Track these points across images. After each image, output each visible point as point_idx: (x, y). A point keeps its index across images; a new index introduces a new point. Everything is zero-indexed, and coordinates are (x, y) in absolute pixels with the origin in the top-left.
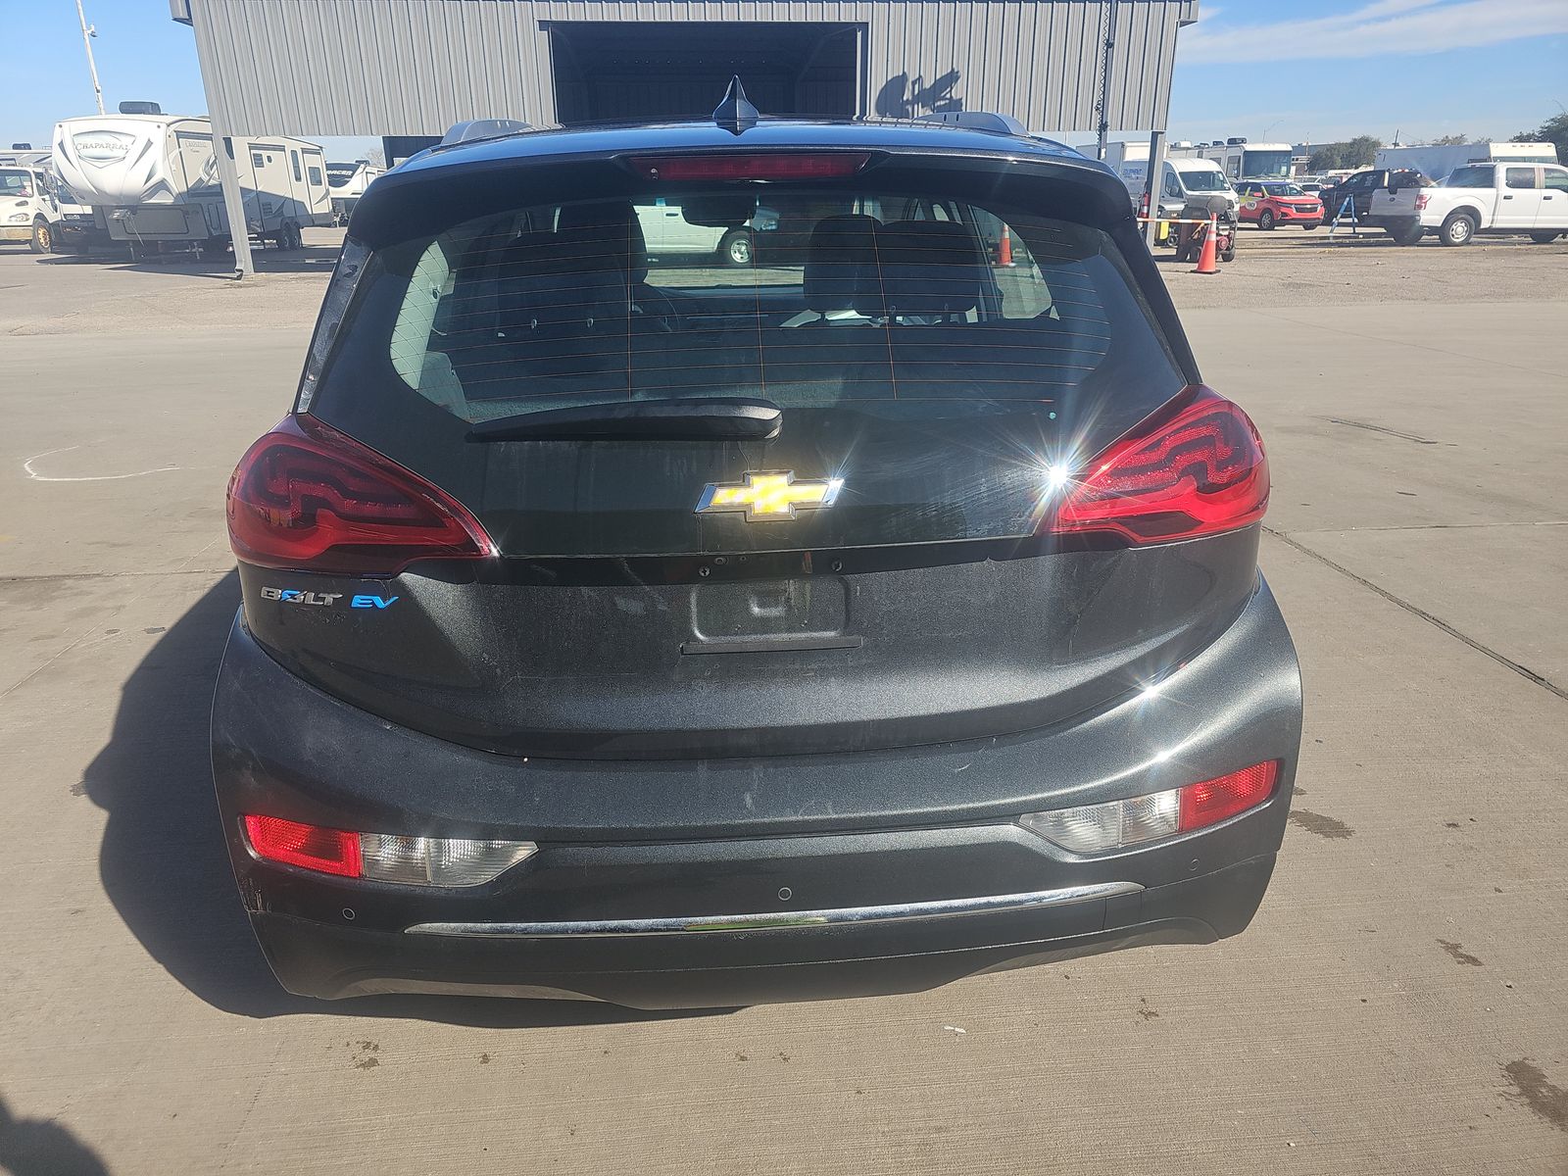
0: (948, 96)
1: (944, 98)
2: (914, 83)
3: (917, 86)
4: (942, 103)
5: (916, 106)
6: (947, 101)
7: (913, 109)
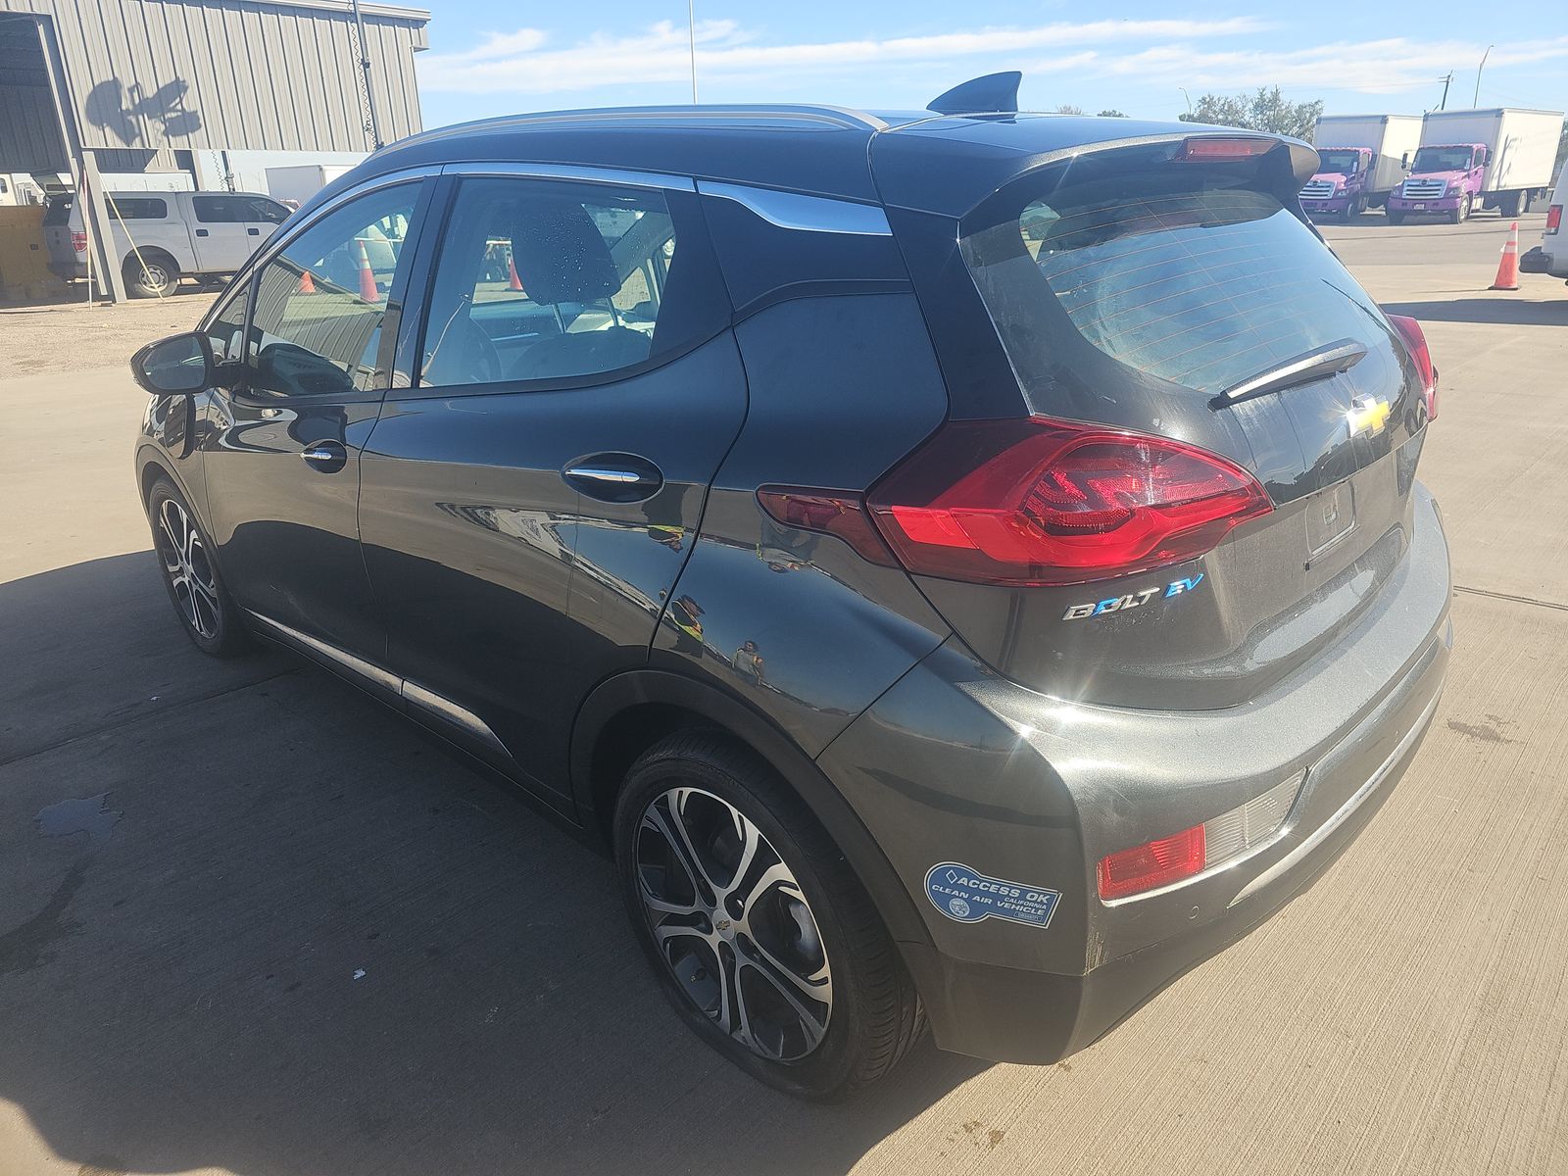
0: (179, 107)
1: (173, 110)
2: (131, 90)
3: (136, 94)
4: (174, 115)
5: (141, 117)
6: (179, 114)
7: (138, 120)
